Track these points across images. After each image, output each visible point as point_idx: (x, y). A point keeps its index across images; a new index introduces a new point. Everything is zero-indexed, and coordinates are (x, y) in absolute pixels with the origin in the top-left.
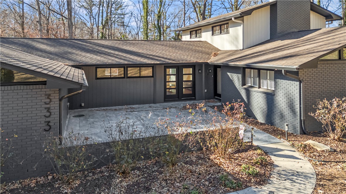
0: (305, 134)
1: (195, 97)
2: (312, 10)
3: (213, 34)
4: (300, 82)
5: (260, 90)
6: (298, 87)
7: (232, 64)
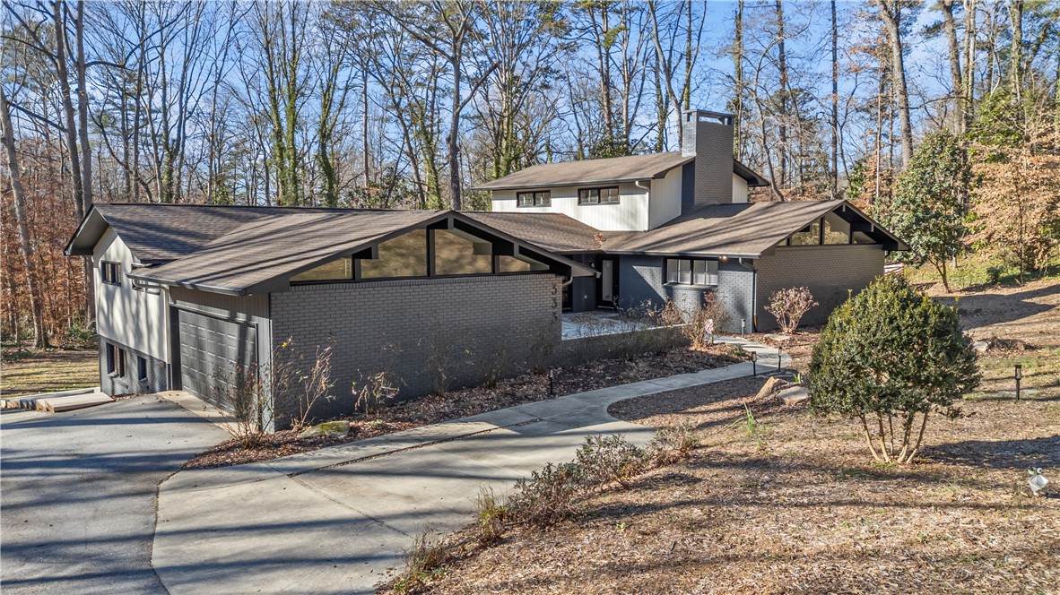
0: (756, 332)
1: (571, 307)
2: (735, 172)
3: (579, 203)
4: (755, 272)
5: (693, 286)
6: (752, 277)
7: (652, 252)
